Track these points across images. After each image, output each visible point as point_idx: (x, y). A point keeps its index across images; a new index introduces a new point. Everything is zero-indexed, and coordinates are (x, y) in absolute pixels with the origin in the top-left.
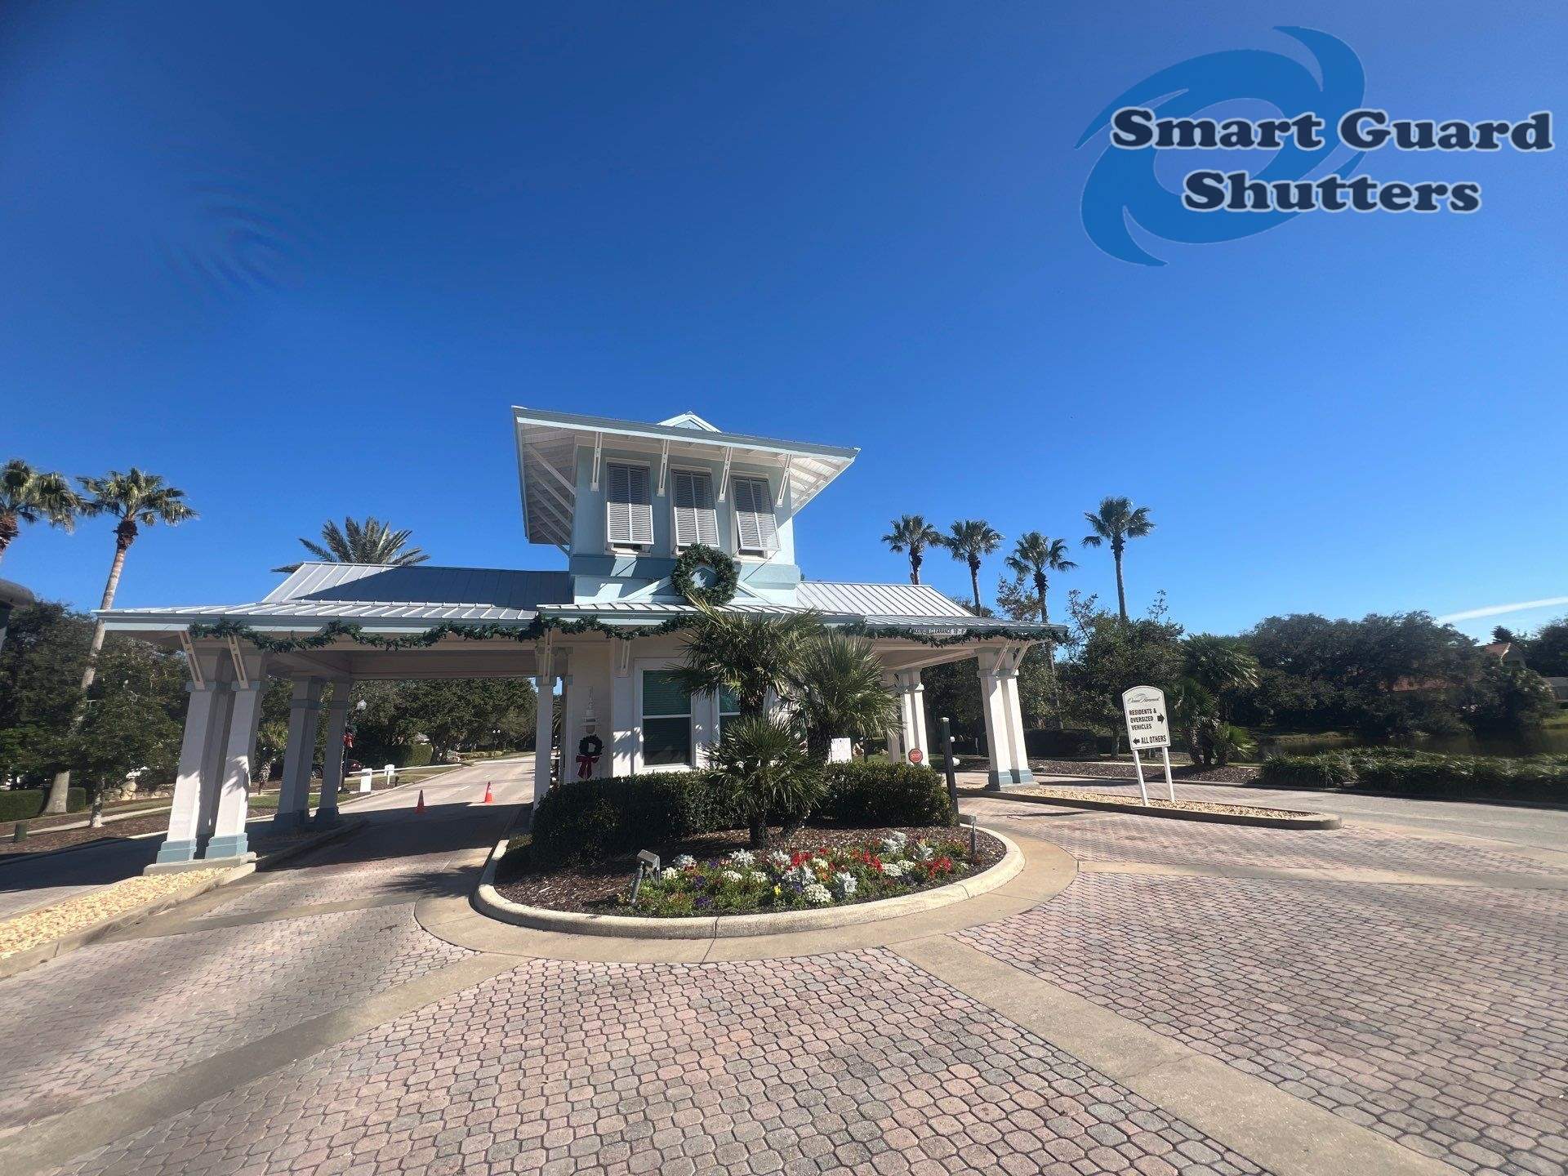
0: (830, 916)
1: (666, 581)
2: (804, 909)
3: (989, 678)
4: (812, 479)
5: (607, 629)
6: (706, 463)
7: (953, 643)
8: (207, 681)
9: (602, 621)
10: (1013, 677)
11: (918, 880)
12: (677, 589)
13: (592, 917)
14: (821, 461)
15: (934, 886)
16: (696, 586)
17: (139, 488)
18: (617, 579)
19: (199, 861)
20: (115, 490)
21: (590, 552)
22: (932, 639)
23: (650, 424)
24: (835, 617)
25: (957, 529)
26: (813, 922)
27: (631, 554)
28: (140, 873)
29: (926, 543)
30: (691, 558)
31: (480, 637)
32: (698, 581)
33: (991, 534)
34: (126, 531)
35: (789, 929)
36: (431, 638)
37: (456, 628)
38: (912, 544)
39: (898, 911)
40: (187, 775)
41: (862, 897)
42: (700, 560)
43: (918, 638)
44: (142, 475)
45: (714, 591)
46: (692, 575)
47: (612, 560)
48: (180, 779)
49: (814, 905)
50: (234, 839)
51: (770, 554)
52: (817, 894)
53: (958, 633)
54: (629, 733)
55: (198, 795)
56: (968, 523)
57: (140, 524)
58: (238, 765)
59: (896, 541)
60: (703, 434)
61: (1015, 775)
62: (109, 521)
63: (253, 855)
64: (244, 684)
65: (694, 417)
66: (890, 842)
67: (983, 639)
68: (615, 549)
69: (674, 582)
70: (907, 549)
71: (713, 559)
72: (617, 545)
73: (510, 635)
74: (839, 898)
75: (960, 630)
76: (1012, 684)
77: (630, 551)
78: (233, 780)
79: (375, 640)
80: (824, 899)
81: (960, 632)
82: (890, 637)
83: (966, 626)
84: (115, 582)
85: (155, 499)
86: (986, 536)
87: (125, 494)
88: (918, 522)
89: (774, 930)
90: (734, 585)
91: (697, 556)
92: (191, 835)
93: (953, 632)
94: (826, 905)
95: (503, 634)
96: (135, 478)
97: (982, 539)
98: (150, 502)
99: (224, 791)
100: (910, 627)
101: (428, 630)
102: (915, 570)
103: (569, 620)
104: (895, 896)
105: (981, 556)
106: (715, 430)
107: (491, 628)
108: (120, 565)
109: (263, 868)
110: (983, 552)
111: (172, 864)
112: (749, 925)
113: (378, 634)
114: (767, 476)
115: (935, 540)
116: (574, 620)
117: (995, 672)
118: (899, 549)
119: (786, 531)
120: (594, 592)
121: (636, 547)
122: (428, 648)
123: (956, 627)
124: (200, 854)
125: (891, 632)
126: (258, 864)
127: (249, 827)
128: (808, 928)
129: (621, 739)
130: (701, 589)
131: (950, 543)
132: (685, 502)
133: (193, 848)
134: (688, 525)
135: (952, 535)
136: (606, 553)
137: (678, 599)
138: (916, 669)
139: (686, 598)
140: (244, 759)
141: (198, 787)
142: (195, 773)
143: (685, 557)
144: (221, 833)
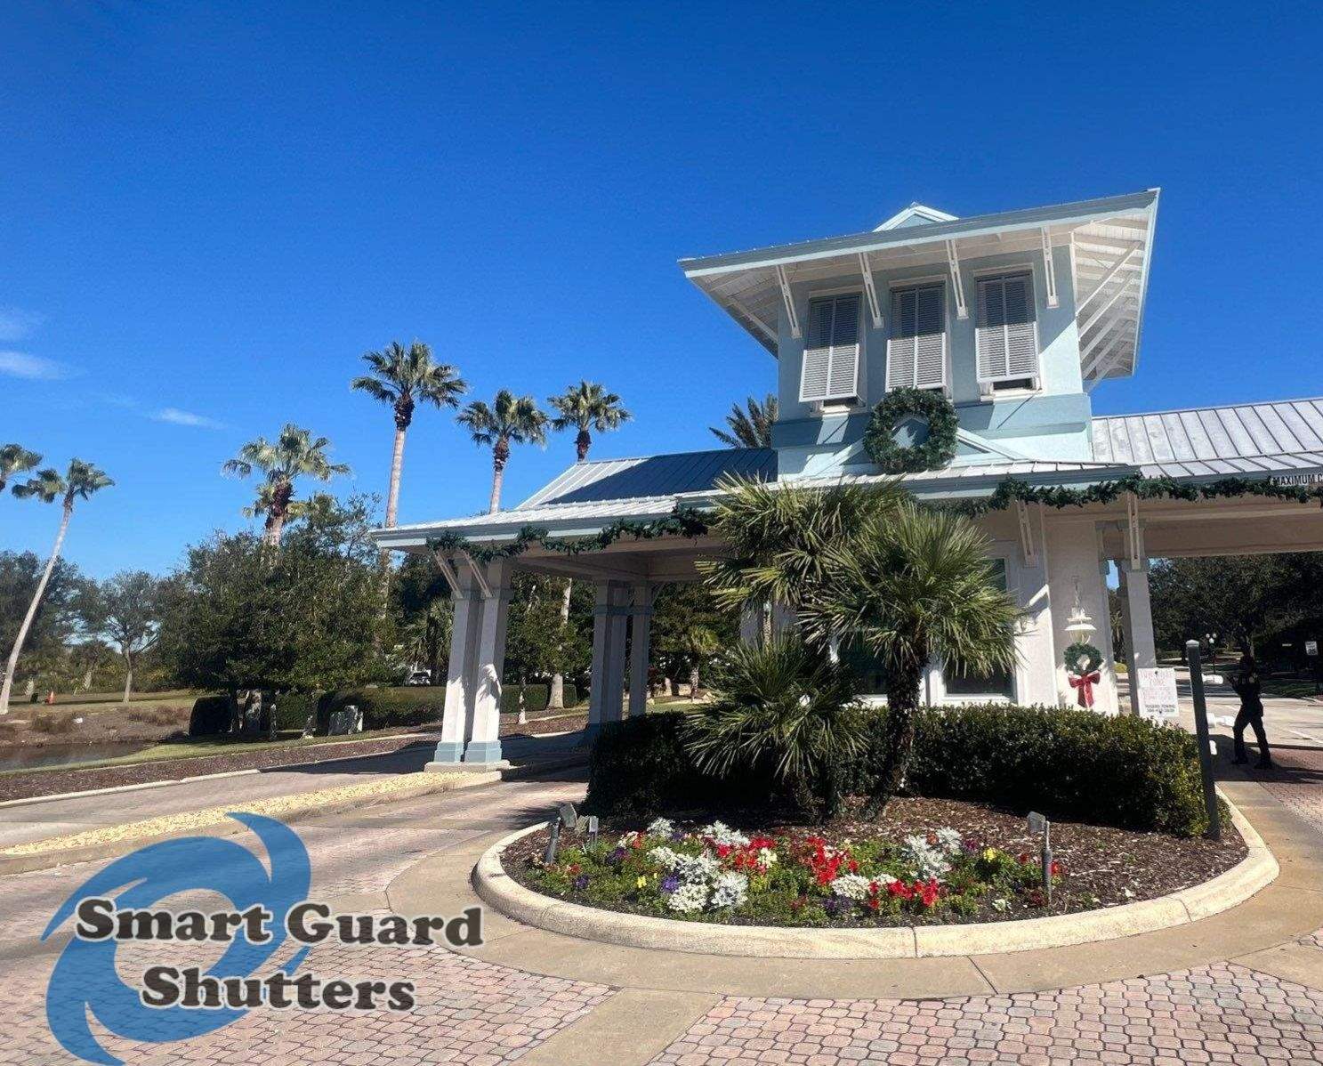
1: (859, 445)
12: (873, 455)
14: (1110, 222)
16: (900, 446)
18: (824, 447)
19: (462, 763)
23: (864, 232)
27: (842, 412)
28: (423, 769)
32: (903, 440)
36: (603, 539)
37: (627, 525)
40: (454, 681)
42: (903, 410)
43: (1289, 493)
45: (920, 451)
46: (894, 433)
47: (818, 422)
48: (449, 683)
51: (1038, 382)
55: (462, 700)
58: (486, 673)
60: (933, 229)
63: (504, 763)
64: (488, 595)
69: (868, 445)
72: (824, 404)
77: (842, 408)
78: (483, 688)
79: (559, 543)
90: (950, 440)
92: (460, 738)
99: (478, 697)
101: (600, 530)
106: (948, 218)
109: (507, 777)
111: (444, 764)
119: (1068, 342)
120: (798, 466)
121: (850, 401)
122: (603, 551)
124: (463, 758)
125: (1230, 486)
126: (506, 772)
127: (499, 738)
130: (903, 450)
132: (907, 329)
133: (460, 751)
134: (905, 360)
137: (876, 467)
139: (881, 462)
140: (491, 667)
141: (462, 691)
142: (459, 680)
143: (880, 409)
144: (476, 738)
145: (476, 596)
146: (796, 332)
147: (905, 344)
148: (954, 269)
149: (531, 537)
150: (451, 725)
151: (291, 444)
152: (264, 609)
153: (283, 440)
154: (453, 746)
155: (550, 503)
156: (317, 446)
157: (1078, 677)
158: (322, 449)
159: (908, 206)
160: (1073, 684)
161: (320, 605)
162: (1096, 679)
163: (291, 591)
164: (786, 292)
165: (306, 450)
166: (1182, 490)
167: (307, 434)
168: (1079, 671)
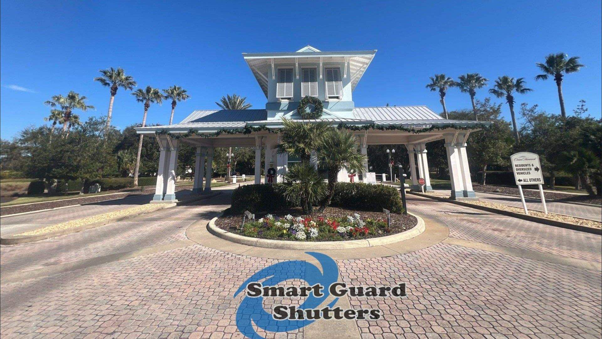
0: (299, 245)
1: (296, 111)
2: (293, 240)
3: (450, 147)
4: (361, 65)
5: (269, 129)
6: (315, 64)
7: (424, 132)
8: (164, 148)
9: (267, 127)
10: (464, 147)
11: (350, 236)
12: (300, 114)
13: (226, 233)
14: (363, 57)
15: (356, 239)
16: (307, 112)
17: (176, 91)
18: (282, 111)
19: (162, 201)
20: (170, 92)
21: (272, 102)
22: (413, 130)
23: (294, 52)
24: (360, 122)
25: (462, 78)
26: (291, 246)
27: (287, 101)
28: (149, 203)
29: (447, 86)
30: (305, 101)
31: (232, 133)
32: (308, 110)
33: (481, 79)
34: (174, 103)
35: (282, 248)
36: (218, 134)
37: (224, 130)
38: (440, 87)
39: (329, 247)
40: (160, 175)
41: (318, 239)
42: (308, 102)
43: (406, 130)
44: (177, 87)
45: (313, 114)
46: (305, 108)
47: (280, 104)
48: (158, 176)
49: (297, 239)
50: (171, 195)
51: (341, 97)
52: (299, 236)
53: (427, 127)
54: (283, 167)
55: (163, 181)
56: (468, 75)
57: (177, 101)
58: (172, 173)
59: (432, 86)
60: (314, 53)
61: (465, 194)
62: (170, 101)
63: (177, 201)
64: (172, 149)
65: (310, 47)
66: (351, 218)
67: (441, 130)
68: (281, 100)
69: (298, 111)
70: (438, 89)
71: (314, 101)
72: (282, 99)
73: (241, 132)
74: (308, 238)
75: (428, 126)
76: (464, 150)
77: (287, 100)
78: (171, 177)
79: (202, 134)
80: (301, 238)
81: (428, 127)
82: (391, 129)
83: (431, 124)
84: (172, 118)
85: (180, 94)
86: (478, 80)
87: (172, 93)
88: (443, 77)
89: (276, 247)
90: (322, 111)
92: (161, 193)
93: (424, 127)
94: (301, 240)
95: (239, 132)
96: (175, 89)
97: (476, 82)
98: (179, 95)
99: (169, 180)
100: (402, 125)
101: (217, 131)
102: (442, 98)
103: (256, 127)
104: (334, 241)
105: (475, 90)
106: (319, 51)
107: (235, 130)
108: (173, 113)
109: (178, 205)
110: (477, 87)
111: (156, 201)
112: (268, 243)
113: (203, 133)
114: (340, 66)
115: (452, 84)
116: (258, 127)
117: (453, 144)
118: (434, 89)
119: (349, 87)
120: (274, 116)
121: (289, 99)
122: (217, 137)
123: (426, 124)
124: (163, 199)
125: (392, 127)
126: (177, 203)
127: (175, 193)
128: (289, 248)
129: (280, 169)
130: (309, 113)
131: (458, 85)
132: (306, 80)
133: (162, 197)
134: (306, 89)
135: (459, 81)
136: (278, 102)
137: (300, 117)
138: (423, 143)
139: (303, 116)
140: (173, 171)
141: (163, 179)
142: (162, 175)
143: (302, 101)
144: (168, 193)
145: (168, 150)
146: (274, 78)
147: (306, 84)
148: (321, 65)
149: (193, 132)
150: (159, 189)
151: (72, 97)
152: (68, 152)
153: (69, 96)
154: (160, 195)
155: (191, 122)
156: (82, 99)
157: (351, 175)
158: (84, 100)
159: (306, 46)
160: (349, 176)
161: (89, 151)
162: (355, 175)
163: (79, 146)
164: (273, 66)
165: (78, 100)
166: (381, 128)
167: (78, 94)
168: (351, 173)
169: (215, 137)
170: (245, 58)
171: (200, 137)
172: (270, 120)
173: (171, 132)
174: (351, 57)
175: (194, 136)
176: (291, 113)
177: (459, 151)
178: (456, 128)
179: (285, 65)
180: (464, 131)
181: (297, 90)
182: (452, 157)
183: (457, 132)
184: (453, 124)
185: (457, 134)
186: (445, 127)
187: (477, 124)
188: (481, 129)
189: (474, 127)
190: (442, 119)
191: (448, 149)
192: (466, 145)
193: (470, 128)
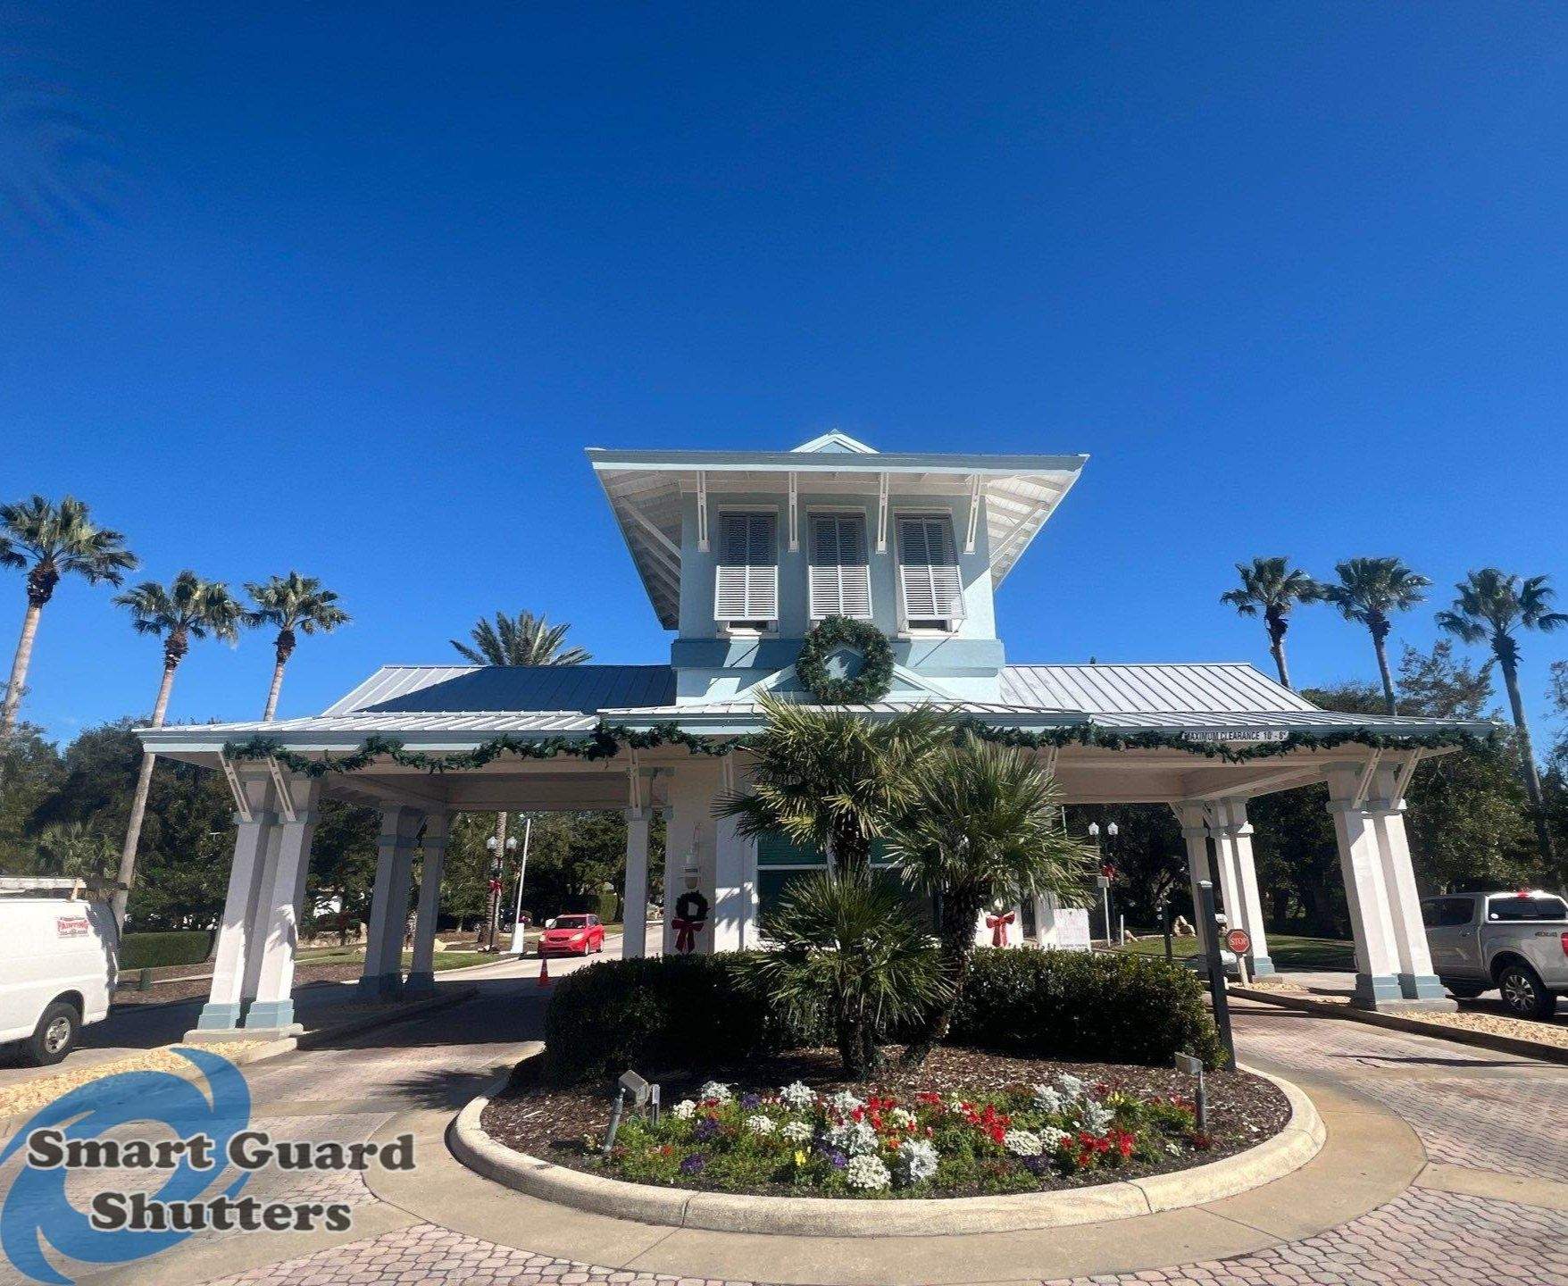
1: (788, 672)
3: (1348, 814)
5: (690, 740)
6: (859, 500)
7: (1261, 756)
8: (254, 811)
9: (684, 730)
10: (1395, 813)
12: (806, 684)
14: (1033, 480)
16: (833, 676)
17: (296, 593)
18: (732, 672)
19: (239, 1030)
20: (273, 598)
21: (698, 636)
22: (1224, 750)
23: (782, 451)
25: (1346, 572)
27: (752, 635)
28: (177, 1040)
29: (1293, 600)
30: (824, 636)
31: (540, 755)
32: (836, 670)
33: (1407, 578)
34: (285, 642)
36: (481, 757)
37: (510, 742)
38: (1270, 602)
40: (232, 925)
42: (837, 638)
43: (1198, 748)
45: (857, 683)
46: (827, 661)
47: (725, 644)
48: (224, 928)
50: (274, 1006)
51: (955, 625)
53: (1273, 739)
54: (737, 890)
55: (242, 951)
56: (1363, 562)
57: (298, 633)
58: (282, 915)
59: (1242, 599)
60: (853, 458)
61: (1408, 986)
62: (270, 631)
63: (299, 1029)
64: (290, 815)
65: (842, 436)
67: (1319, 748)
68: (729, 630)
69: (800, 672)
70: (1262, 610)
71: (859, 637)
72: (735, 624)
73: (575, 751)
75: (1276, 733)
76: (1395, 826)
77: (751, 631)
78: (277, 934)
79: (419, 759)
81: (1276, 737)
82: (1146, 746)
83: (1288, 727)
84: (274, 699)
85: (311, 605)
86: (1399, 581)
87: (282, 601)
88: (1279, 567)
90: (888, 674)
91: (837, 633)
92: (235, 999)
93: (1262, 738)
95: (569, 751)
96: (292, 584)
97: (1391, 586)
98: (306, 608)
99: (268, 946)
100: (1183, 729)
101: (478, 746)
105: (1389, 615)
106: (869, 450)
107: (554, 742)
108: (279, 680)
109: (305, 1045)
110: (1394, 608)
111: (212, 1031)
113: (422, 753)
114: (950, 510)
115: (1309, 593)
116: (646, 729)
117: (1357, 804)
118: (1249, 611)
120: (700, 689)
121: (760, 625)
122: (479, 771)
123: (1266, 729)
124: (241, 1024)
125: (1148, 739)
126: (301, 1040)
127: (295, 993)
129: (725, 899)
130: (839, 680)
131: (1333, 595)
132: (825, 557)
133: (236, 1014)
134: (829, 588)
135: (1338, 583)
136: (718, 636)
137: (809, 696)
138: (1237, 798)
139: (817, 693)
140: (287, 908)
141: (242, 941)
142: (239, 925)
143: (814, 635)
144: (262, 999)
145: (271, 818)
146: (703, 545)
147: (827, 571)
148: (883, 503)
149: (381, 749)
150: (225, 984)
154: (226, 1009)
155: (372, 709)
157: (994, 915)
159: (827, 431)
160: (988, 922)
162: (1008, 920)
166: (1109, 739)
168: (994, 910)
169: (472, 770)
170: (597, 466)
171: (410, 770)
172: (686, 704)
173: (290, 748)
174: (990, 478)
175: (382, 765)
176: (771, 681)
177: (1380, 829)
178: (1374, 744)
179: (750, 498)
180: (1395, 756)
181: (794, 594)
182: (1354, 850)
183: (1375, 757)
184: (1361, 727)
185: (1373, 766)
186: (1335, 738)
187: (1444, 731)
188: (1459, 748)
189: (1432, 739)
190: (1315, 710)
191: (1342, 820)
192: (1402, 805)
193: (1422, 743)
